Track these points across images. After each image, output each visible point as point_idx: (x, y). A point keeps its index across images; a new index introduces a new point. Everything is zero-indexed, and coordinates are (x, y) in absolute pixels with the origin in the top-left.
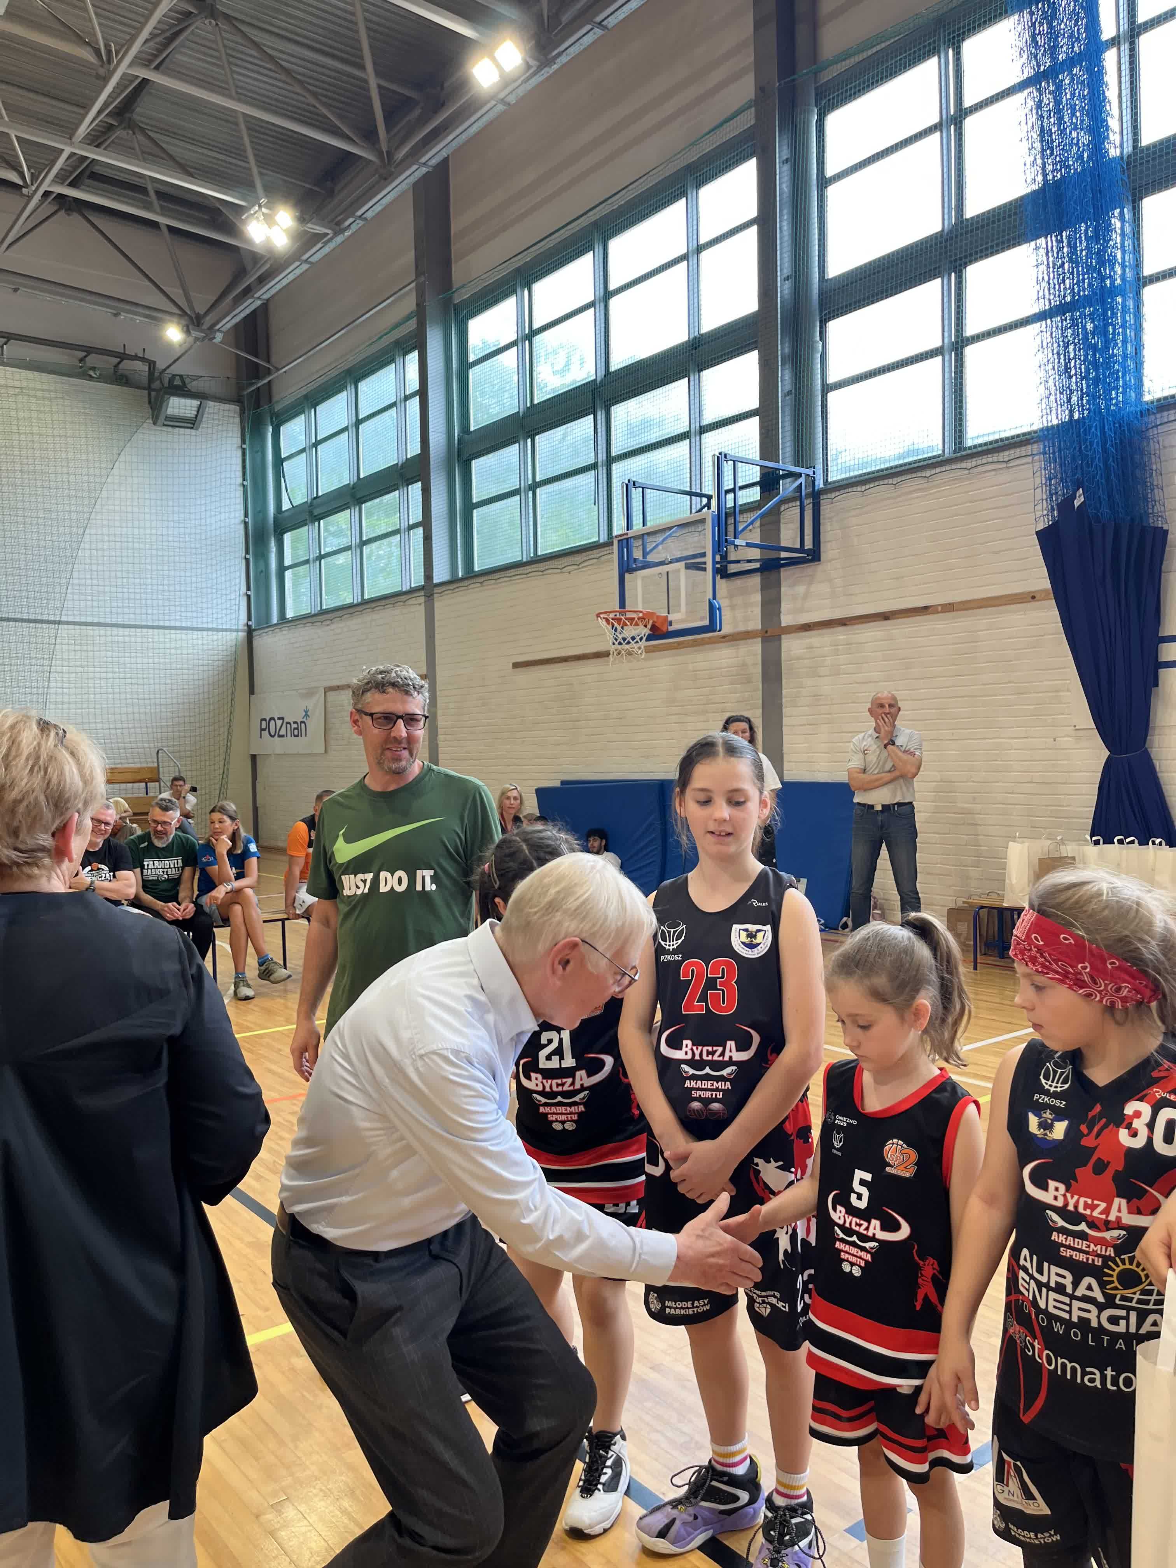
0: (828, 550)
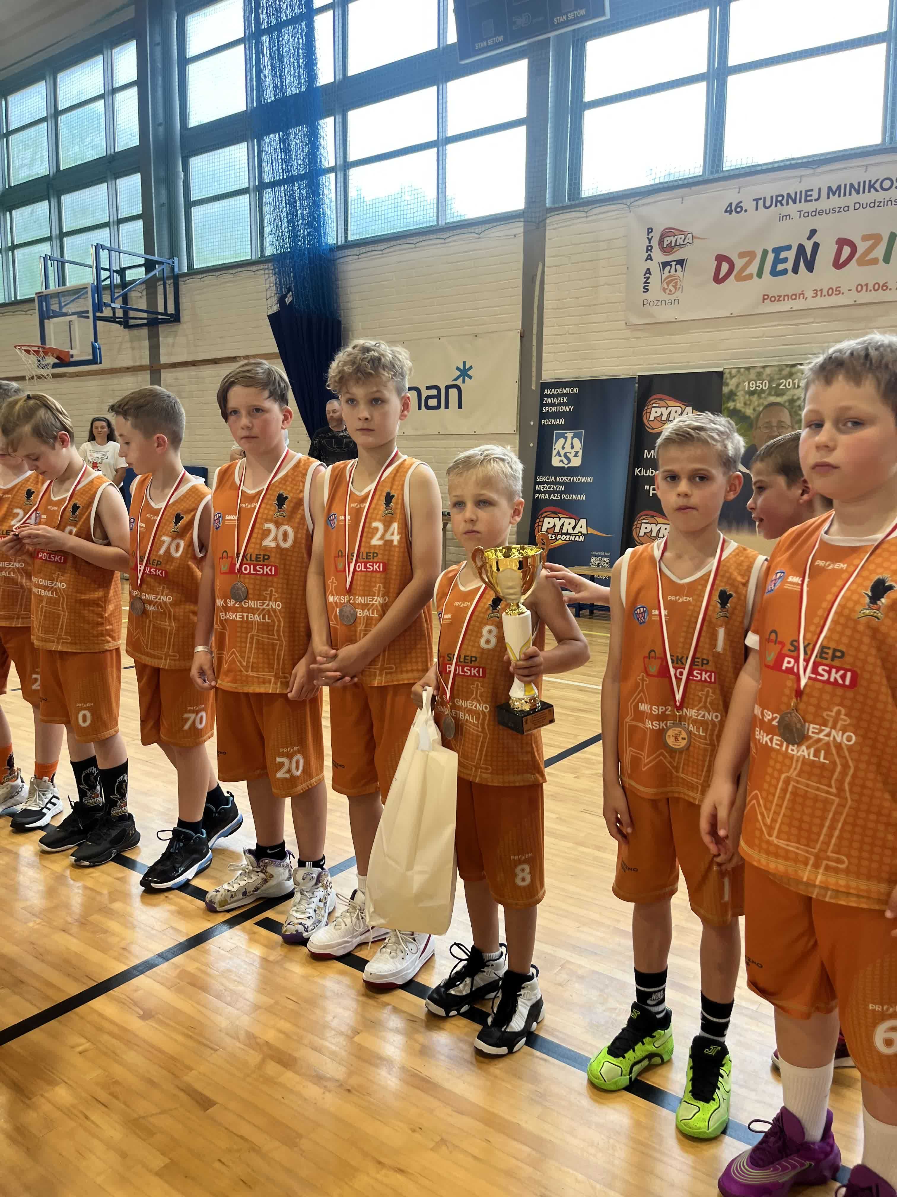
0: (185, 315)
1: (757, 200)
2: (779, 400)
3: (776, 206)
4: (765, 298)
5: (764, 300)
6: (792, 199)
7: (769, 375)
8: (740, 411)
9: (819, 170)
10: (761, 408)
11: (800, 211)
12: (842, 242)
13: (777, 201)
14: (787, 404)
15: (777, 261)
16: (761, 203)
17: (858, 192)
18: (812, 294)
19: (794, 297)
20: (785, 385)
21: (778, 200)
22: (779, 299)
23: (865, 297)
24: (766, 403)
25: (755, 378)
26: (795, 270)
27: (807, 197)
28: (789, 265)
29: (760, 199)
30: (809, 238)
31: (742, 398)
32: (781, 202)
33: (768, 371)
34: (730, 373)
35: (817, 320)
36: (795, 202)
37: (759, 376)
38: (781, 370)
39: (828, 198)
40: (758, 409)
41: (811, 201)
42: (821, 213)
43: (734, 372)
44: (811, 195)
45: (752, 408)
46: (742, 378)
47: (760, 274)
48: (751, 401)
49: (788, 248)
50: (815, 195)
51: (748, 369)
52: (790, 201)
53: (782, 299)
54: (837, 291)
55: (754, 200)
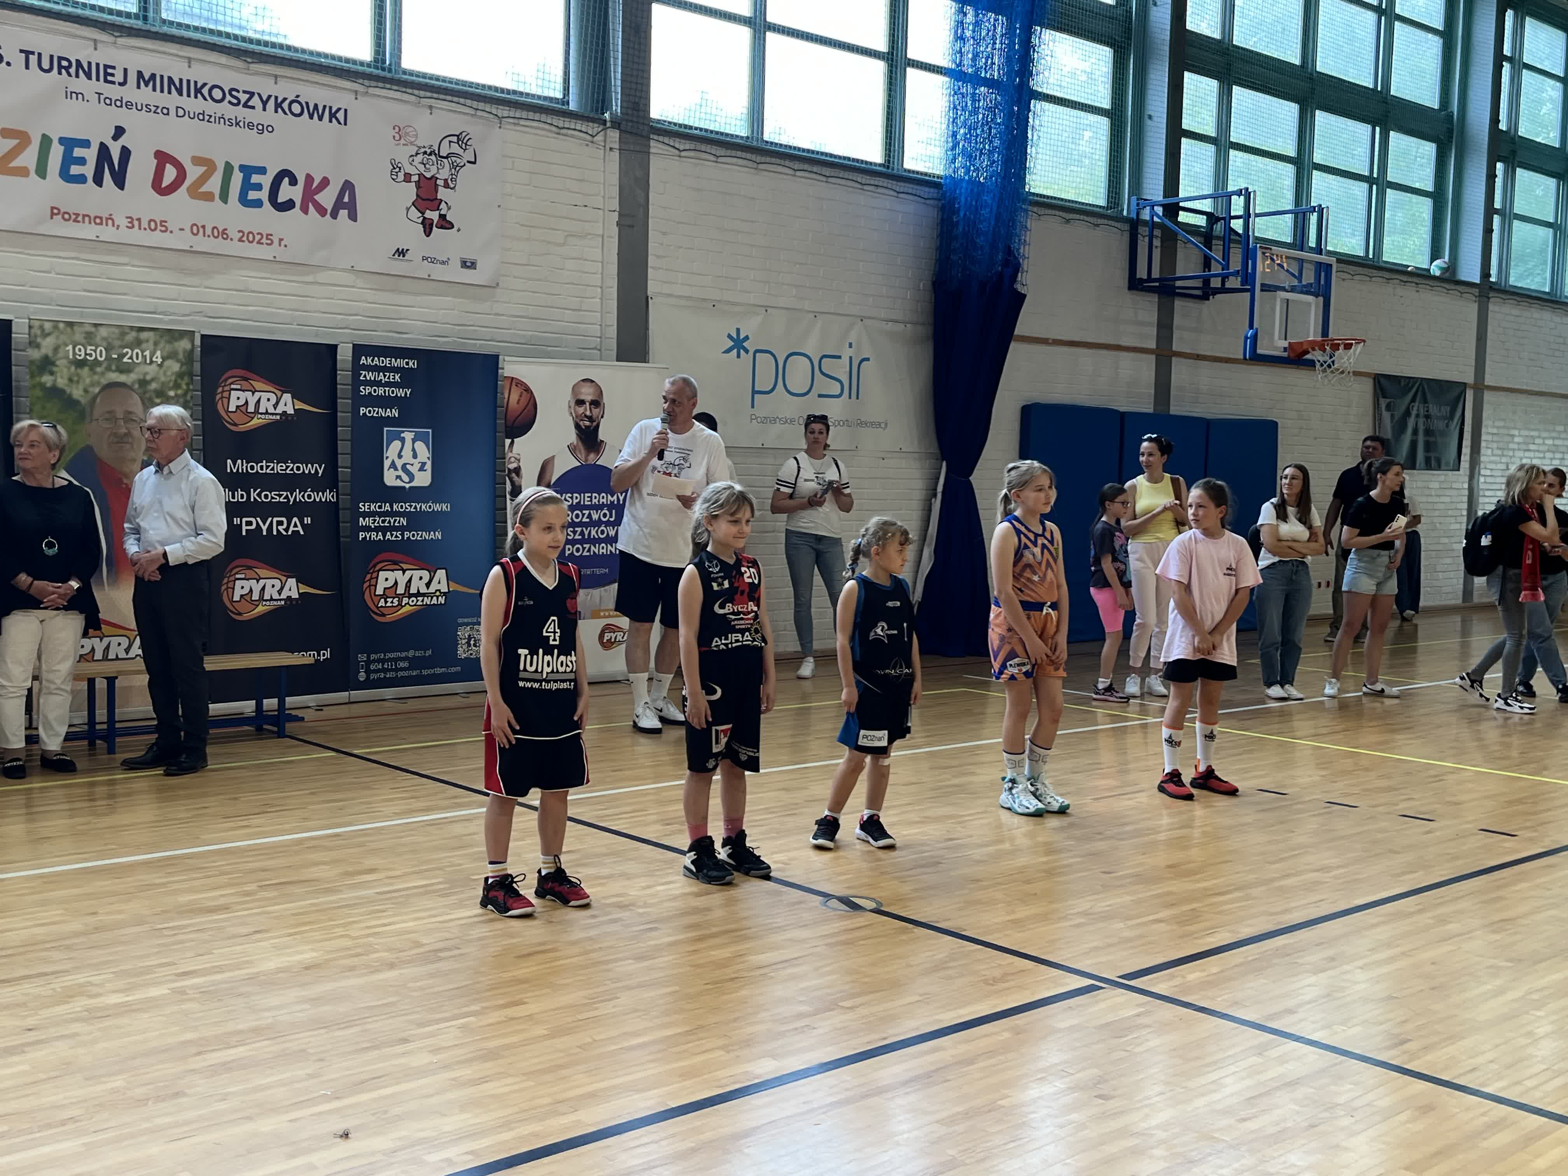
1: (27, 53)
2: (123, 378)
3: (60, 73)
4: (54, 212)
5: (52, 214)
6: (83, 69)
7: (104, 339)
8: (63, 391)
9: (121, 41)
10: (97, 390)
11: (99, 94)
12: (163, 158)
13: (60, 67)
14: (136, 386)
15: (68, 160)
16: (33, 59)
17: (181, 94)
18: (125, 222)
19: (98, 220)
20: (131, 358)
21: (62, 65)
22: (77, 218)
23: (203, 244)
24: (104, 381)
25: (83, 341)
26: (98, 180)
27: (106, 73)
28: (89, 170)
29: (33, 53)
30: (116, 138)
31: (65, 370)
32: (67, 69)
33: (103, 332)
34: (41, 327)
35: (136, 263)
36: (89, 77)
37: (89, 338)
38: (123, 334)
39: (139, 87)
40: (91, 389)
41: (113, 83)
42: (129, 105)
43: (48, 326)
44: (112, 75)
45: (81, 387)
46: (63, 338)
47: (42, 172)
48: (78, 375)
49: (86, 144)
50: (119, 78)
51: (70, 324)
52: (81, 71)
53: (80, 218)
54: (162, 226)
55: (21, 51)
